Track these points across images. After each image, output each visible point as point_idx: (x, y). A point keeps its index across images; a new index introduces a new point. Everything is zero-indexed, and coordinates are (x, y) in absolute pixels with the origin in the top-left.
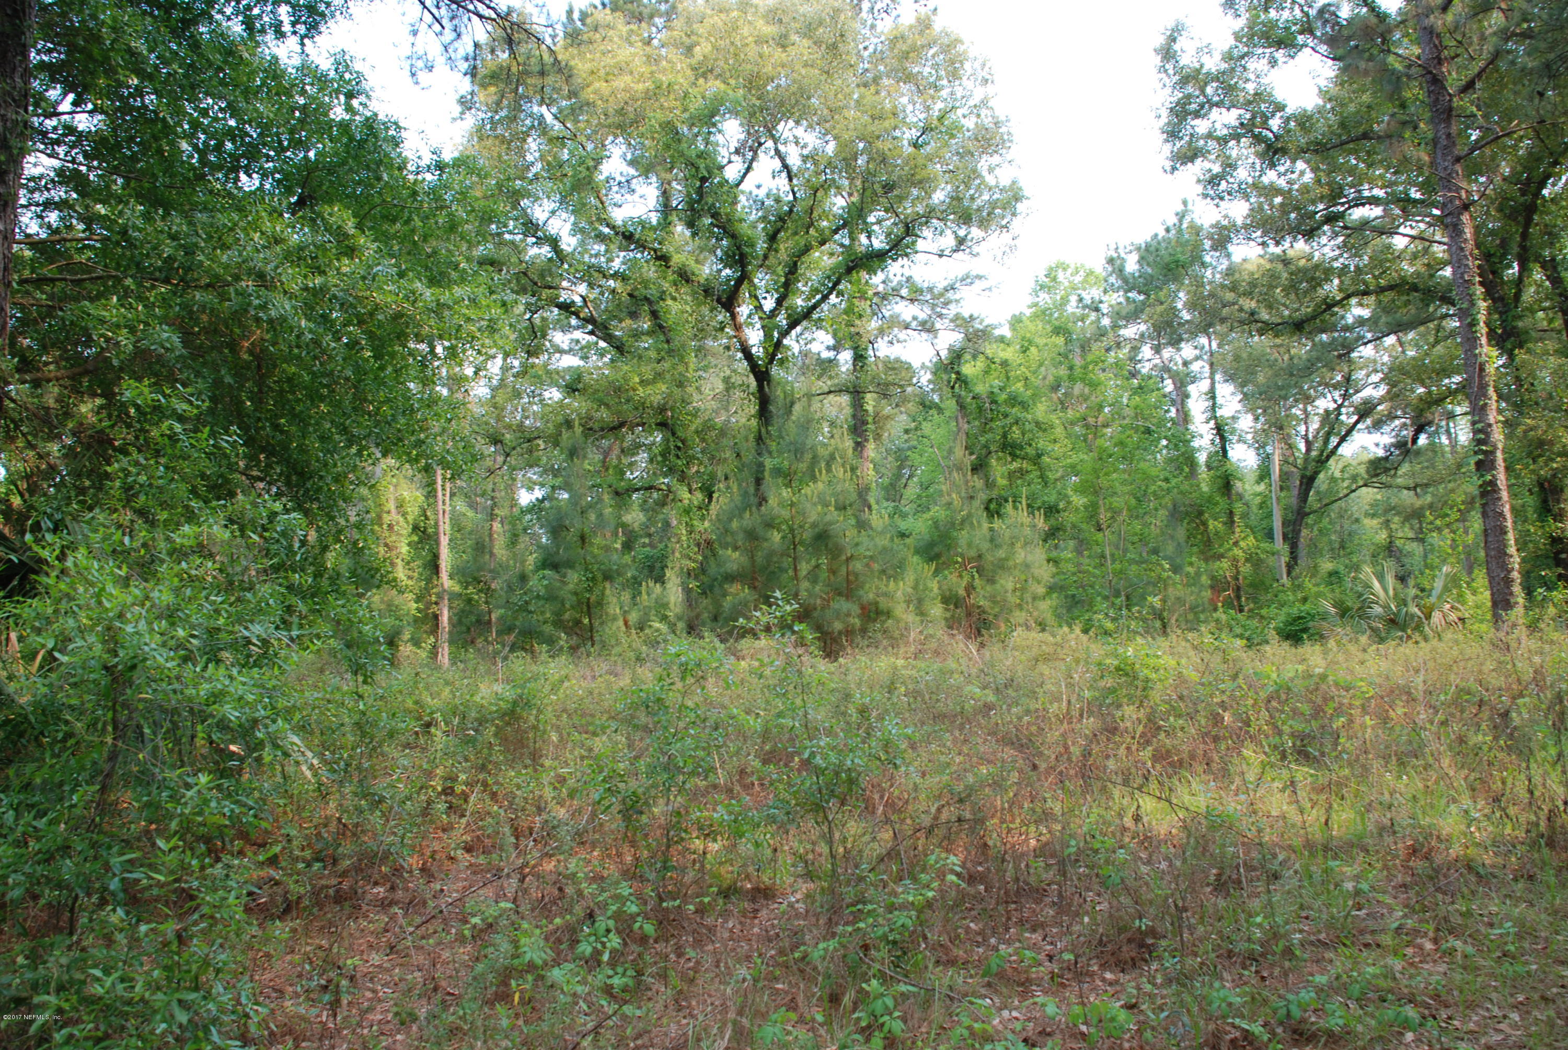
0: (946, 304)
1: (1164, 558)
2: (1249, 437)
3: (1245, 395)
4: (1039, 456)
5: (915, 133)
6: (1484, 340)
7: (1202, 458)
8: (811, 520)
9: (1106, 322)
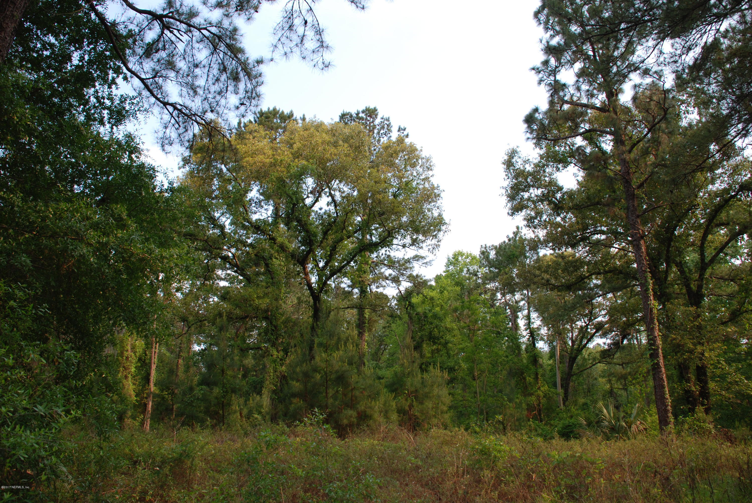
0: (406, 269)
1: (505, 395)
2: (545, 338)
3: (543, 317)
4: (446, 343)
5: (395, 189)
6: (652, 298)
7: (524, 347)
8: (335, 369)
9: (480, 281)
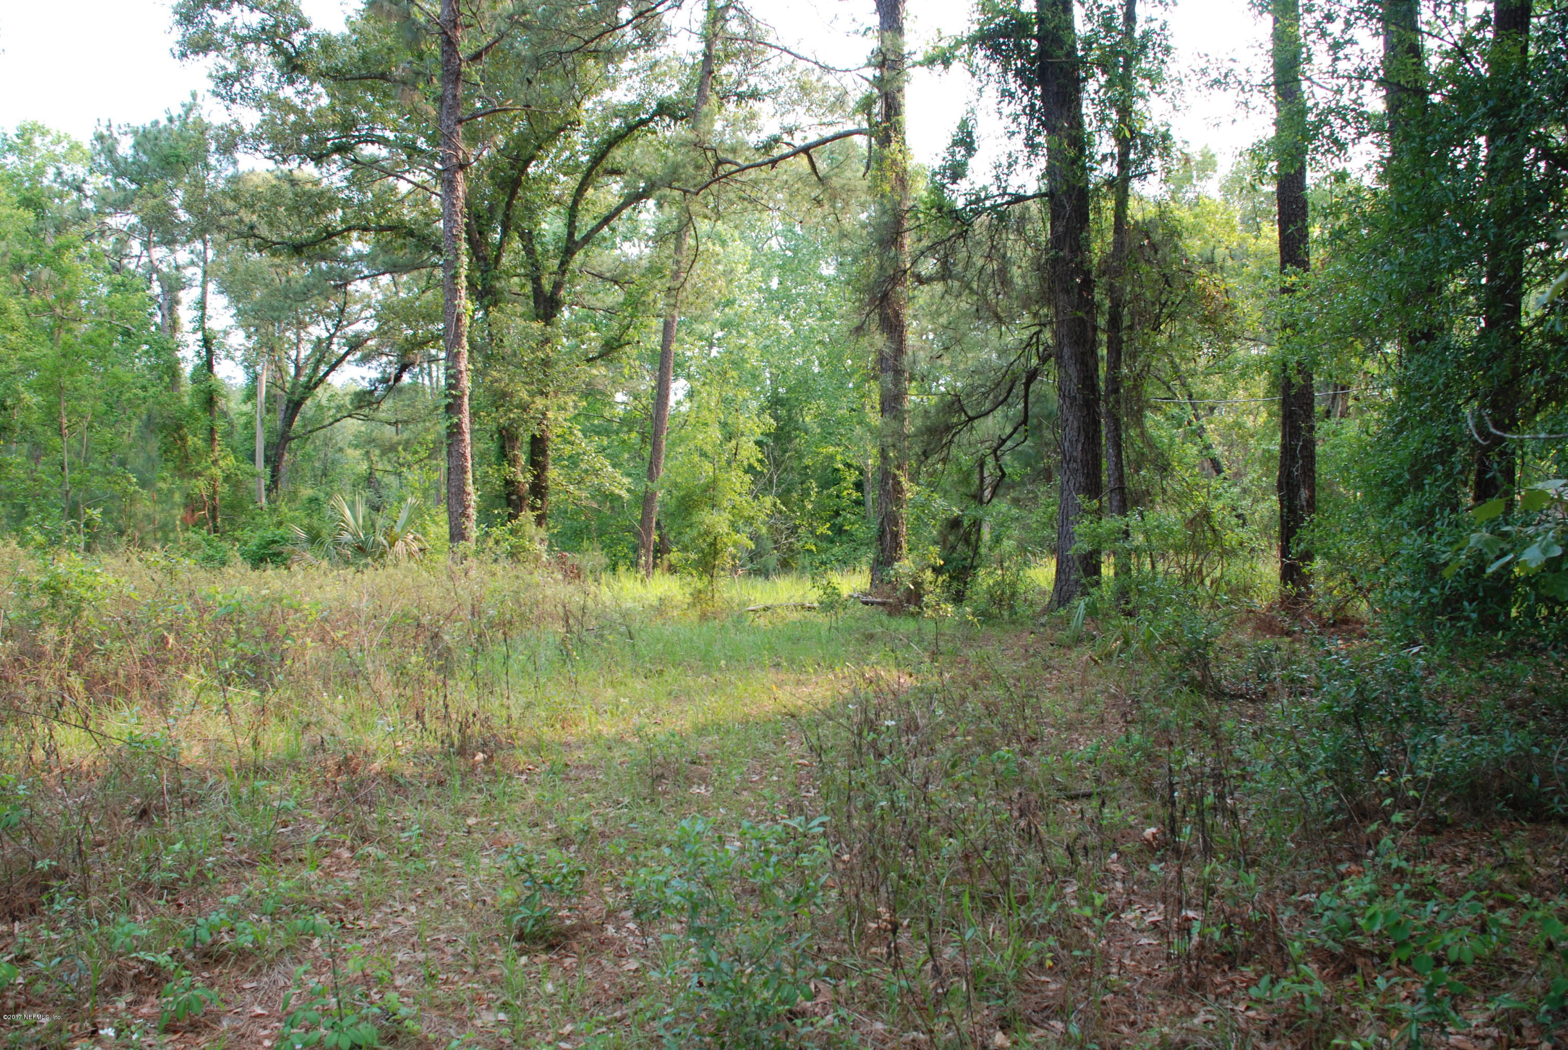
1: (133, 471)
2: (238, 354)
3: (239, 310)
6: (463, 293)
7: (187, 369)
9: (89, 205)
